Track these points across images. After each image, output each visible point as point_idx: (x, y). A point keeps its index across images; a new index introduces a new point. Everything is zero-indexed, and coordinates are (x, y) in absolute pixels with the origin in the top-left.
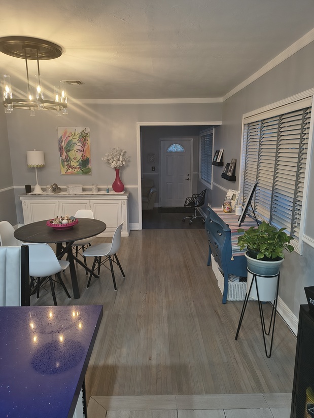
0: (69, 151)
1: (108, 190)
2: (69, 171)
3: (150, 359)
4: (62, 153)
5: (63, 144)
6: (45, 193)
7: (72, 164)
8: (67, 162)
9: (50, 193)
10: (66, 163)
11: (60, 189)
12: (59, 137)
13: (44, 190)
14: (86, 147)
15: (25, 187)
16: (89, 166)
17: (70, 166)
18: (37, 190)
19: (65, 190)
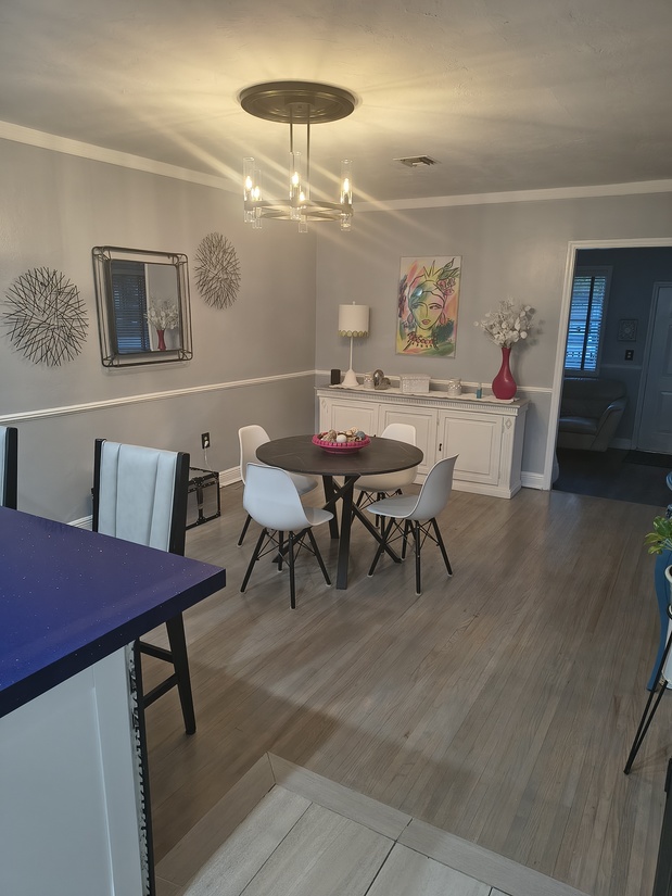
0: (416, 307)
1: (480, 393)
2: (411, 347)
3: (406, 735)
4: (402, 310)
5: (406, 292)
6: (361, 388)
7: (420, 332)
8: (410, 328)
9: (368, 387)
10: (407, 331)
11: (389, 383)
12: (402, 278)
13: (360, 381)
14: (450, 298)
15: (329, 373)
16: (452, 338)
17: (414, 337)
18: (349, 380)
19: (397, 385)
